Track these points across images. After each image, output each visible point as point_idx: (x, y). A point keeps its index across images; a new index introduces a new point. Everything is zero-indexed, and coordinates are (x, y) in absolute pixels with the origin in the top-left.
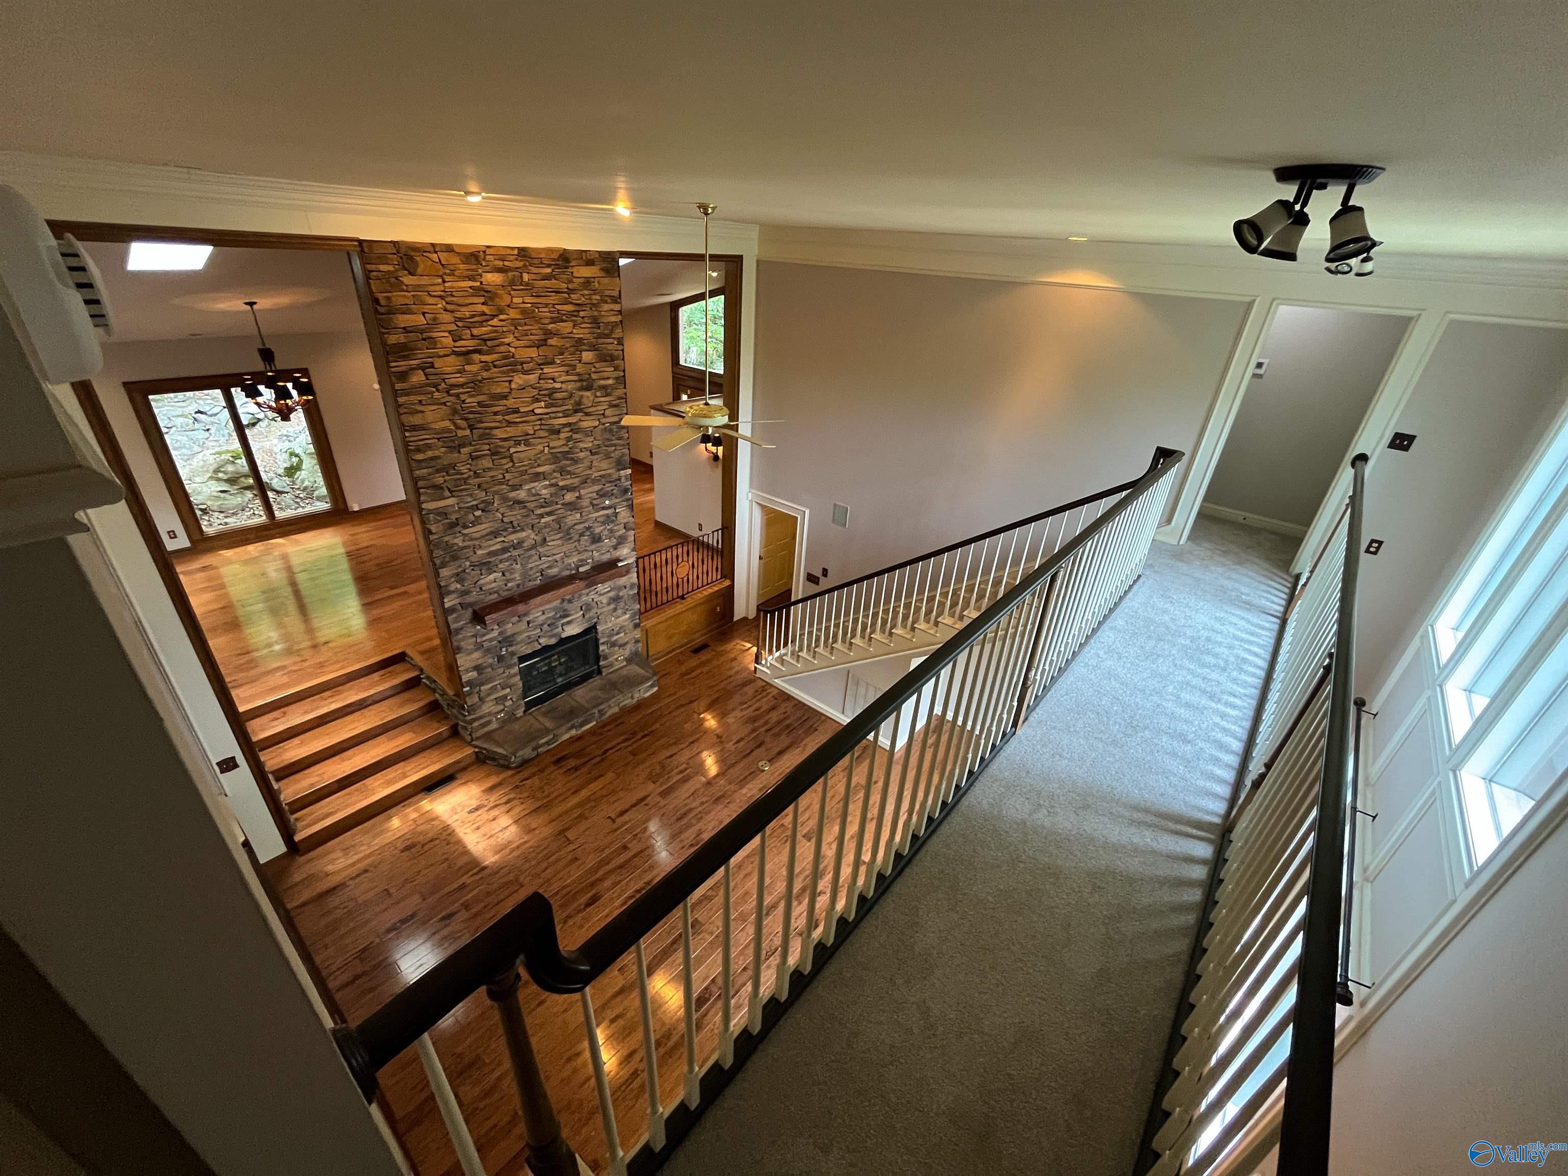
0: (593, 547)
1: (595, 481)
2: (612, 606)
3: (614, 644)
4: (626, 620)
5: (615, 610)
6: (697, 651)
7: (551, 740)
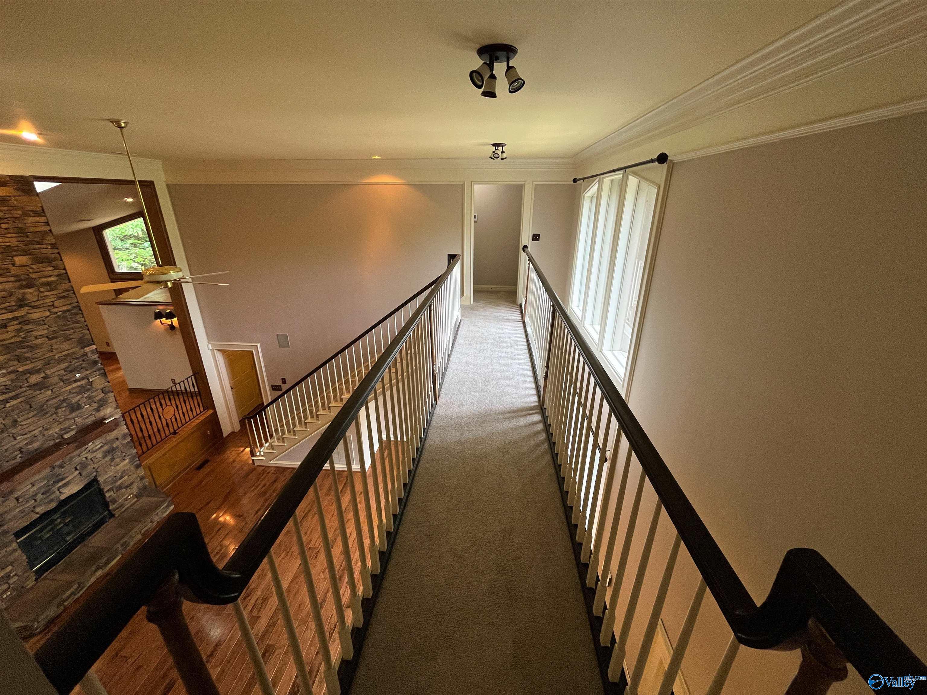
0: (74, 414)
1: (59, 361)
2: (109, 458)
3: (120, 488)
4: (126, 465)
5: (113, 459)
6: (200, 468)
7: (77, 589)
